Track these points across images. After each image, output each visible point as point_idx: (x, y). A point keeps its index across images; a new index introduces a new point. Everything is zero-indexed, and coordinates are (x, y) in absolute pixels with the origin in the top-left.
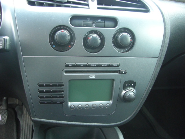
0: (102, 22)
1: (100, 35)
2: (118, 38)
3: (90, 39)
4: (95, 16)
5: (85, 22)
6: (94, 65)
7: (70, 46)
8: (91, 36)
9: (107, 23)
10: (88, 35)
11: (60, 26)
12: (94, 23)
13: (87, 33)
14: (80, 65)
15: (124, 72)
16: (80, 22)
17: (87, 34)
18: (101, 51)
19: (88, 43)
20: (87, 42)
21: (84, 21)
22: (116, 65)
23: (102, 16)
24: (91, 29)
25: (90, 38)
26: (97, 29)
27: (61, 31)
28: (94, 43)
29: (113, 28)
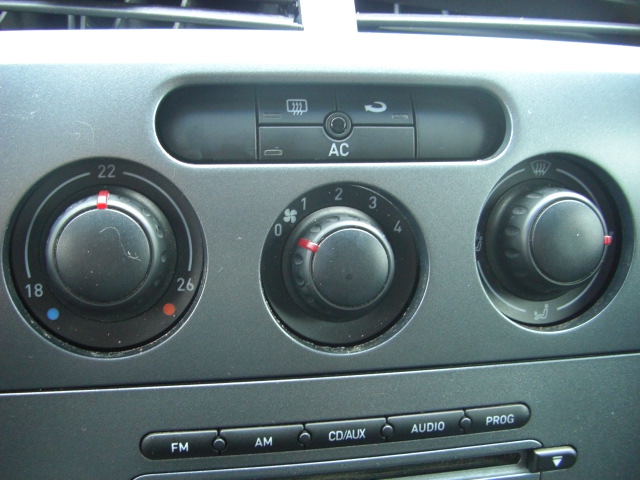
0: (393, 118)
1: (388, 212)
2: (517, 229)
3: (314, 251)
4: (345, 75)
5: (273, 125)
6: (350, 435)
7: (170, 310)
8: (318, 224)
9: (435, 127)
10: (301, 217)
11: (91, 164)
12: (338, 131)
13: (291, 207)
14: (252, 438)
15: (557, 462)
16: (237, 125)
17: (290, 216)
18: (397, 334)
19: (301, 278)
20: (295, 275)
21: (263, 118)
22: (508, 418)
23: (395, 76)
24: (318, 171)
25: (311, 244)
26: (364, 171)
27: (91, 202)
28: (349, 277)
29: (479, 163)
